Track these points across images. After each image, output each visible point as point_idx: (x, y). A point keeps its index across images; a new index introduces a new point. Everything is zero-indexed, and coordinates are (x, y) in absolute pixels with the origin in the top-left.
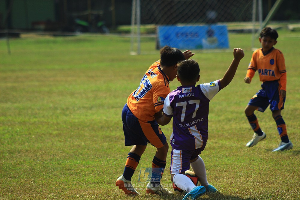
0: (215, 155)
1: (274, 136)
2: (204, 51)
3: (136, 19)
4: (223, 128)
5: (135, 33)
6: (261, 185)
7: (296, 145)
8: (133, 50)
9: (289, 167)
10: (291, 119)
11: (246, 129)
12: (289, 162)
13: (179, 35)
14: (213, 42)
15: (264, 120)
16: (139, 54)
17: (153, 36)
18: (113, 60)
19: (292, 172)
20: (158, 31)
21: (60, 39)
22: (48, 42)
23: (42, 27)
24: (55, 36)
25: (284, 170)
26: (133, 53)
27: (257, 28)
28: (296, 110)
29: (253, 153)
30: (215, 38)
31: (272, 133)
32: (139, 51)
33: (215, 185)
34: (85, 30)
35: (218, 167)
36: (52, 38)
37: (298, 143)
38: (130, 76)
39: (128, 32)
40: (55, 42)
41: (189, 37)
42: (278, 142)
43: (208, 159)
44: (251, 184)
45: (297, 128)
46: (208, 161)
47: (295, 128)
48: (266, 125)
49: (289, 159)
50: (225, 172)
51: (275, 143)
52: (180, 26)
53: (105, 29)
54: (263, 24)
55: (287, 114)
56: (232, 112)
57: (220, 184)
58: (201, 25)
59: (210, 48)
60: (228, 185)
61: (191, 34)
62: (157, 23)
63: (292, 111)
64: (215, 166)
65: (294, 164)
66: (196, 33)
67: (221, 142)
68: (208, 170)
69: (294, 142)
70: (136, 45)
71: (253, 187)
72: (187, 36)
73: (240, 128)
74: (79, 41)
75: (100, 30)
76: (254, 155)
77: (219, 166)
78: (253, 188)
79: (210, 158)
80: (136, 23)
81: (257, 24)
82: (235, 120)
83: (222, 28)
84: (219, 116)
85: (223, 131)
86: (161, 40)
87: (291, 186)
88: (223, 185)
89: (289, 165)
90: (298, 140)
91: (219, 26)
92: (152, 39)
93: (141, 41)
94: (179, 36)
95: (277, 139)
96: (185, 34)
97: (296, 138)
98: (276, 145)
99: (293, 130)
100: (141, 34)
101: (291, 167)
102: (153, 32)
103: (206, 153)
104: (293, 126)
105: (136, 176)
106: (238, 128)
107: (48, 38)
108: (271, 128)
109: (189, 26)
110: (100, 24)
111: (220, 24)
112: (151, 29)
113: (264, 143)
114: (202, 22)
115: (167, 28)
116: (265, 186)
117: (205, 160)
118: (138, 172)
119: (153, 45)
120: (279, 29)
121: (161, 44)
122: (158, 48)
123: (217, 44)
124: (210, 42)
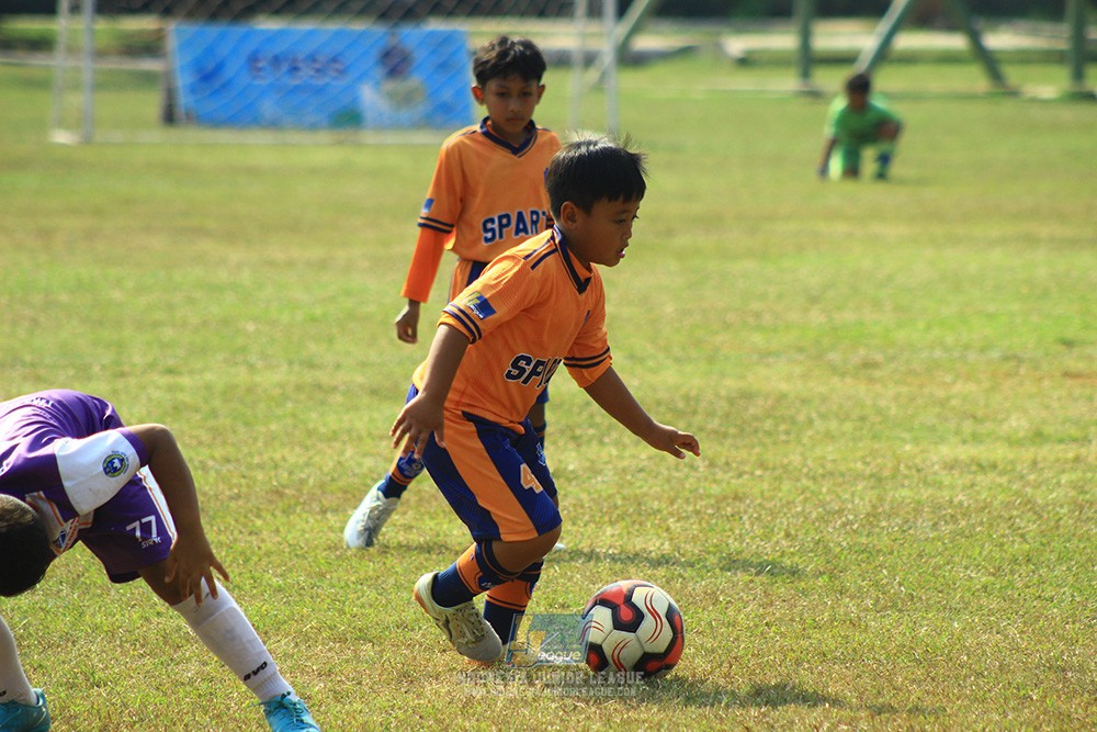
0: (402, 580)
1: (656, 505)
2: (369, 137)
5: (72, 50)
6: (593, 709)
7: (745, 544)
8: (61, 123)
9: (714, 638)
10: (725, 436)
12: (713, 616)
13: (260, 65)
16: (87, 140)
17: (149, 65)
19: (723, 658)
20: (172, 43)
25: (693, 650)
26: (62, 137)
27: (593, 45)
28: (747, 396)
29: (563, 575)
30: (414, 81)
31: (646, 495)
32: (86, 125)
33: (400, 709)
35: (413, 630)
37: (753, 538)
38: (46, 234)
39: (41, 44)
41: (306, 73)
42: (668, 529)
43: (374, 595)
44: (553, 706)
45: (752, 474)
46: (371, 606)
47: (740, 475)
48: (620, 457)
49: (716, 602)
50: (444, 651)
51: (659, 536)
52: (267, 25)
54: (621, 30)
55: (711, 414)
57: (422, 702)
58: (359, 26)
59: (396, 126)
60: (454, 708)
61: (314, 60)
62: (167, 12)
63: (731, 401)
64: (402, 625)
65: (734, 624)
66: (335, 60)
67: (430, 523)
68: (370, 641)
69: (737, 532)
70: (76, 101)
71: (562, 720)
72: (294, 69)
76: (569, 584)
77: (420, 628)
78: (558, 722)
79: (382, 592)
81: (594, 27)
83: (448, 39)
86: (182, 81)
87: (721, 718)
88: (434, 706)
89: (712, 628)
90: (752, 525)
91: (432, 33)
92: (148, 79)
93: (99, 86)
94: (260, 70)
95: (664, 520)
96: (287, 63)
97: (745, 518)
98: (662, 544)
99: (733, 481)
100: (100, 54)
101: (720, 638)
102: (150, 47)
103: (366, 572)
104: (734, 465)
105: (64, 662)
108: (641, 470)
109: (306, 25)
111: (436, 25)
112: (141, 32)
113: (612, 536)
114: (362, 12)
115: (213, 31)
116: (610, 715)
117: (358, 598)
118: (70, 644)
119: (150, 104)
120: (684, 52)
121: (184, 100)
122: (170, 117)
123: (420, 108)
124: (391, 96)
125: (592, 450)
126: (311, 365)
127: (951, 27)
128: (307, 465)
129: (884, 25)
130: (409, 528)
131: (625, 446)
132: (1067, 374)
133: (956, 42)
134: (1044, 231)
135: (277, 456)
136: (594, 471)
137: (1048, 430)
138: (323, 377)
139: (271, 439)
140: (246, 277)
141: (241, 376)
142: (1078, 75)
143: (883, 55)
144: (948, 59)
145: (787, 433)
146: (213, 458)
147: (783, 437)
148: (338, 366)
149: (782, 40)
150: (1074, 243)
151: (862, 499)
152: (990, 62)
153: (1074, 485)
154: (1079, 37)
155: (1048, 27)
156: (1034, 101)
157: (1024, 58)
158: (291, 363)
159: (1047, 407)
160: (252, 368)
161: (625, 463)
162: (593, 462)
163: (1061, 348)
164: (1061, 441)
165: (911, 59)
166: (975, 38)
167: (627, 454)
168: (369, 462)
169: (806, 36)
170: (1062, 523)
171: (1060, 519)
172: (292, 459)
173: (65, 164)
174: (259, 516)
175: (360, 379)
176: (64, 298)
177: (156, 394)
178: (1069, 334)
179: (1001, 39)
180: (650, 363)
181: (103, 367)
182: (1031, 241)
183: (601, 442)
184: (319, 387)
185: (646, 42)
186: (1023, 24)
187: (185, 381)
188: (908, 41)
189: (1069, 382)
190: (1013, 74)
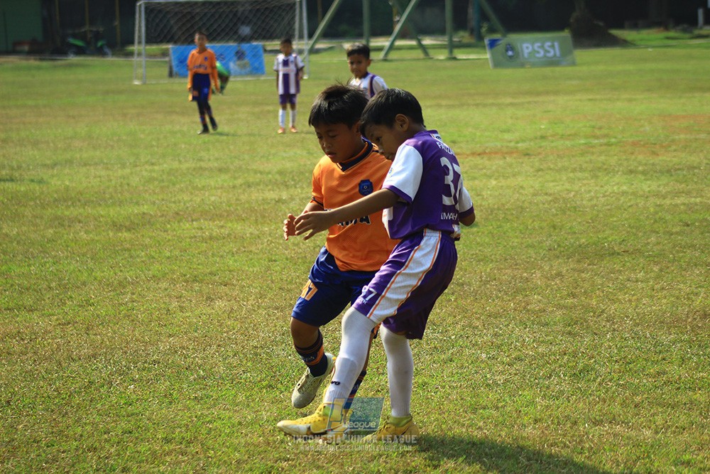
3: (140, 37)
4: (237, 200)
5: (139, 55)
8: (137, 78)
11: (271, 200)
14: (244, 66)
15: (300, 184)
16: (144, 83)
18: (107, 93)
20: (171, 51)
21: (45, 64)
22: (29, 68)
23: (26, 48)
24: (41, 60)
26: (137, 83)
30: (246, 60)
32: (144, 79)
34: (80, 51)
36: (37, 63)
38: (125, 115)
40: (39, 68)
48: (302, 193)
53: (107, 50)
56: (256, 172)
59: (241, 75)
66: (221, 54)
70: (140, 71)
73: (263, 200)
74: (70, 66)
75: (100, 52)
80: (140, 43)
81: (301, 42)
82: (258, 184)
83: (255, 47)
84: (235, 178)
85: (237, 205)
86: (174, 63)
106: (261, 198)
107: (33, 62)
110: (100, 44)
114: (229, 40)
115: (182, 47)
119: (166, 71)
120: (331, 48)
121: (175, 69)
122: (171, 75)
123: (248, 69)
124: (239, 65)
125: (292, 191)
126: (201, 160)
127: (411, 38)
128: (191, 200)
129: (391, 39)
130: (222, 227)
131: (303, 188)
133: (414, 43)
134: (444, 103)
135: (180, 198)
136: (292, 199)
138: (203, 164)
139: (181, 190)
140: (185, 129)
141: (175, 165)
142: (451, 52)
143: (391, 47)
144: (411, 48)
146: (158, 199)
148: (209, 160)
150: (453, 106)
152: (424, 49)
154: (451, 40)
155: (441, 38)
156: (438, 60)
157: (434, 47)
158: (194, 159)
160: (180, 162)
161: (303, 195)
162: (292, 195)
163: (452, 144)
165: (400, 48)
166: (419, 41)
167: (304, 192)
168: (213, 199)
169: (368, 41)
172: (185, 199)
173: (136, 91)
174: (169, 223)
175: (216, 165)
176: (124, 138)
177: (145, 174)
178: (453, 139)
179: (427, 41)
180: (315, 155)
181: (130, 164)
182: (439, 106)
183: (296, 187)
184: (201, 168)
185: (319, 46)
186: (432, 38)
187: (156, 168)
188: (399, 43)
190: (431, 52)
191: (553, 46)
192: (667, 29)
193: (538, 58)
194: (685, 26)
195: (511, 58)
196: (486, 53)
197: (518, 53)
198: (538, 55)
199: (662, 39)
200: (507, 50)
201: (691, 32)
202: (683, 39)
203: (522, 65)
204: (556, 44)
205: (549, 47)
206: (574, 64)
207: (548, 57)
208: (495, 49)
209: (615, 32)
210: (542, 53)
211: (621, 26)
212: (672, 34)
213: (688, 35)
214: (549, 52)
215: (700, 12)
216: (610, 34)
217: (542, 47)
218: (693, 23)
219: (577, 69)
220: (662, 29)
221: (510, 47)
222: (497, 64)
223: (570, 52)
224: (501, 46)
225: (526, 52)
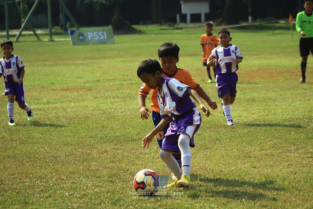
127: (31, 30)
129: (20, 30)
132: (53, 90)
133: (32, 33)
134: (47, 63)
137: (50, 101)
142: (51, 37)
143: (20, 35)
144: (30, 35)
145: (4, 104)
147: (3, 105)
149: (5, 33)
150: (52, 65)
151: (17, 118)
152: (37, 36)
153: (56, 113)
154: (51, 31)
155: (46, 30)
156: (44, 41)
157: (42, 35)
159: (50, 96)
163: (51, 85)
164: (53, 103)
165: (25, 35)
166: (34, 32)
169: (8, 32)
170: (54, 122)
171: (54, 121)
178: (52, 82)
179: (39, 32)
182: (45, 65)
186: (41, 30)
188: (23, 33)
189: (53, 91)
190: (41, 37)
191: (103, 34)
192: (161, 24)
193: (96, 40)
194: (171, 23)
195: (81, 40)
196: (69, 38)
197: (86, 38)
198: (95, 39)
199: (158, 30)
200: (80, 36)
201: (173, 26)
202: (169, 30)
203: (88, 44)
204: (105, 33)
205: (101, 34)
206: (114, 43)
207: (100, 40)
208: (74, 35)
209: (135, 27)
210: (98, 37)
211: (138, 23)
212: (164, 27)
213: (172, 28)
214: (101, 37)
215: (178, 16)
216: (132, 28)
217: (98, 34)
218: (175, 21)
219: (115, 45)
220: (158, 25)
221: (81, 35)
222: (74, 43)
223: (113, 37)
224: (76, 34)
225: (89, 37)
